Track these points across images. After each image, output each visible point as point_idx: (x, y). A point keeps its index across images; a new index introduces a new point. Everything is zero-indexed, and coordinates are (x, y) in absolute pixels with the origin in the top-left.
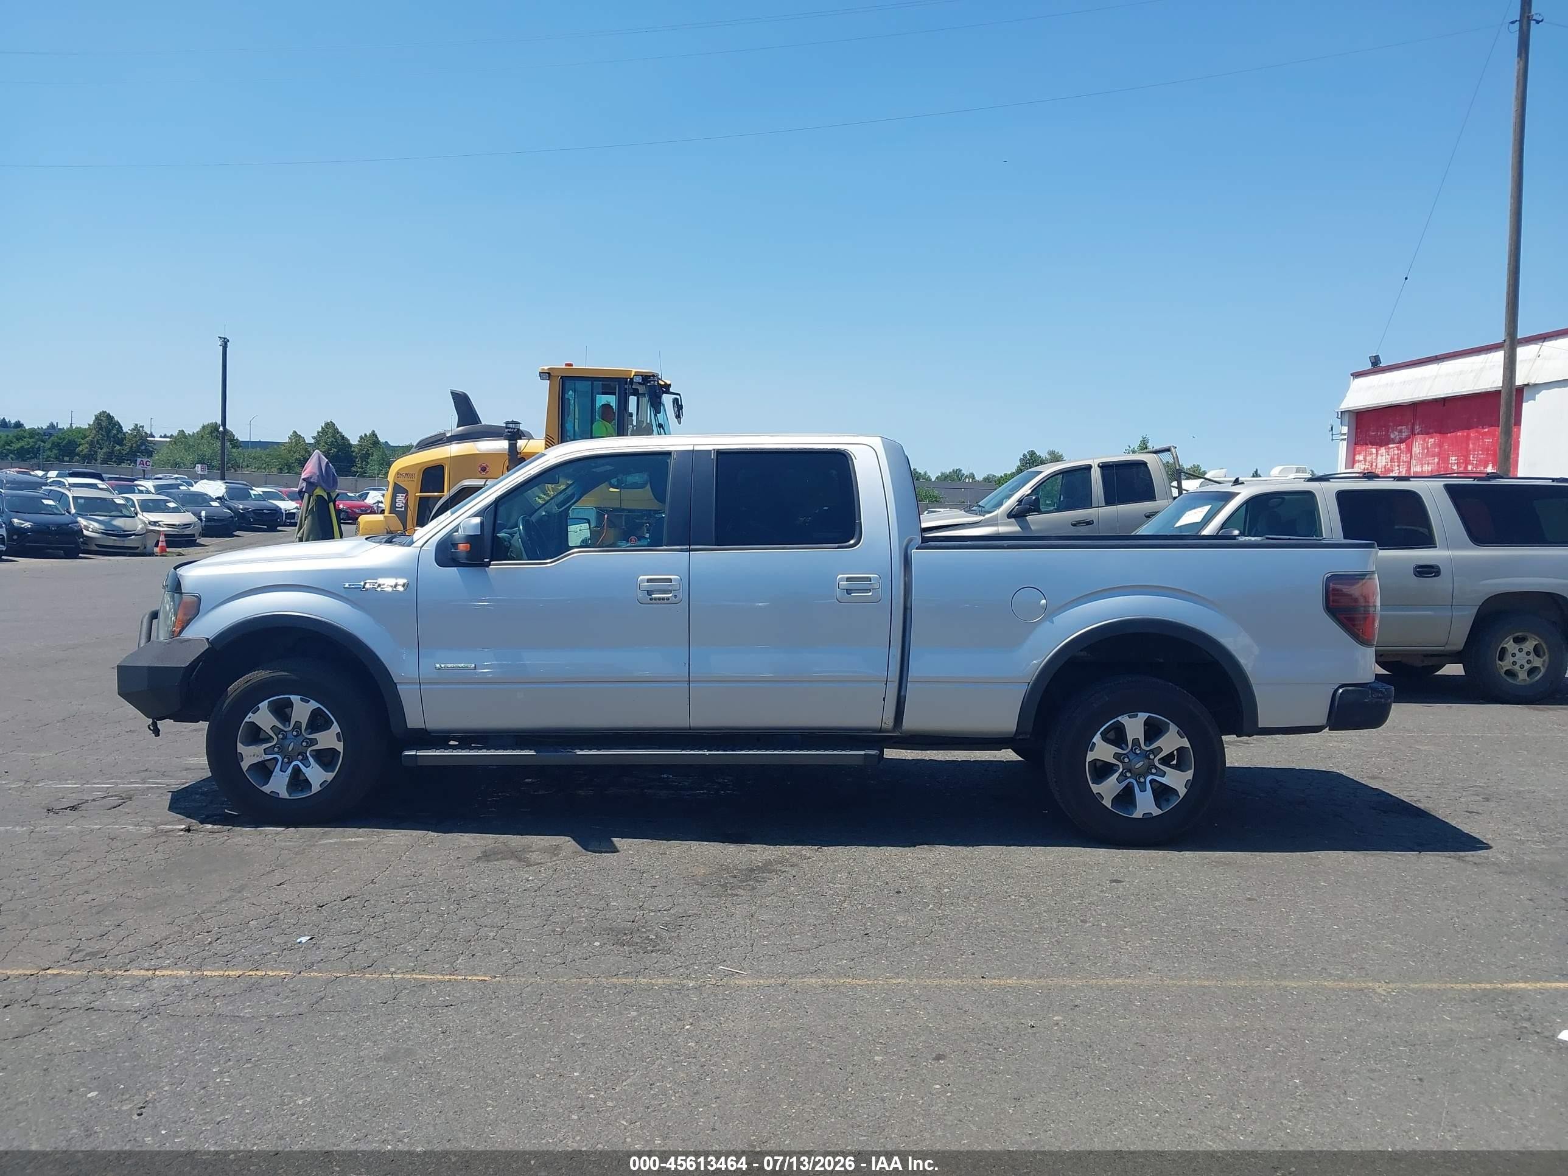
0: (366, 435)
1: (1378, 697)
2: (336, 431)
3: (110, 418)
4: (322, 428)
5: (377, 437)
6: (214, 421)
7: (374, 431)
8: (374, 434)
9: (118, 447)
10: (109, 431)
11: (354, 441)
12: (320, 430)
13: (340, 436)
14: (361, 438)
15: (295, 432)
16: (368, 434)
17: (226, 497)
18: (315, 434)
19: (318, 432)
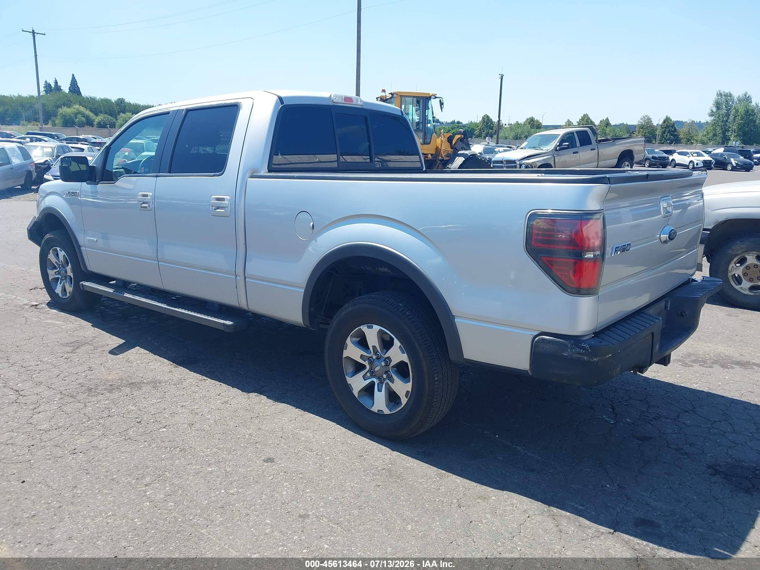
0: (603, 120)
1: (580, 354)
2: (589, 119)
3: (488, 117)
4: (582, 117)
5: (609, 121)
6: (532, 116)
7: (607, 118)
8: (607, 119)
9: (490, 131)
10: (487, 123)
11: (597, 123)
12: (581, 118)
13: (591, 121)
14: (601, 121)
15: (568, 120)
16: (604, 119)
17: (483, 153)
18: (578, 121)
19: (580, 120)
